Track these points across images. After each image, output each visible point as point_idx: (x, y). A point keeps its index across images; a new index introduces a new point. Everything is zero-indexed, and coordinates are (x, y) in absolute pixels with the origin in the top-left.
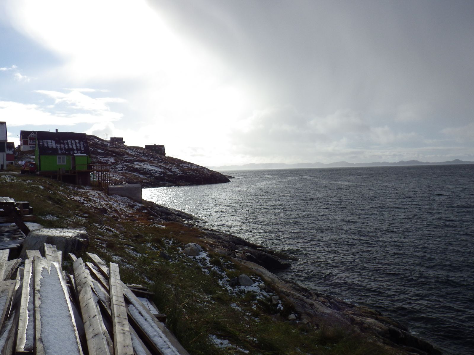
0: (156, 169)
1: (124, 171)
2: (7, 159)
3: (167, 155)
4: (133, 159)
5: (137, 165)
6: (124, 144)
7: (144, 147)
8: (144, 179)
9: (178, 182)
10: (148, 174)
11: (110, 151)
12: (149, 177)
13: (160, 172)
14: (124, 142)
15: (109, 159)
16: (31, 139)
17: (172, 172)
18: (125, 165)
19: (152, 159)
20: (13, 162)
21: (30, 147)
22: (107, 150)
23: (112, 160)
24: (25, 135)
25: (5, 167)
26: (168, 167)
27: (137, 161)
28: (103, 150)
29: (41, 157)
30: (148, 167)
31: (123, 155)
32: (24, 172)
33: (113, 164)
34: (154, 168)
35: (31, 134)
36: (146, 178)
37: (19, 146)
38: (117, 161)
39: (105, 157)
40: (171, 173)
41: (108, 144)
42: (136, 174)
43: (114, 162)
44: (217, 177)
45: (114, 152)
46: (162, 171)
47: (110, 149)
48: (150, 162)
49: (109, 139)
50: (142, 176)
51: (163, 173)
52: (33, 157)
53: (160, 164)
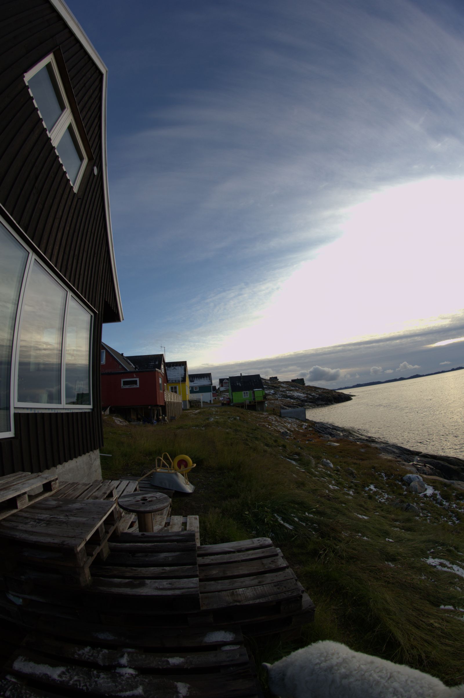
0: (302, 395)
1: (281, 398)
2: (213, 397)
3: (306, 385)
4: (285, 389)
5: (289, 393)
6: (278, 380)
7: (291, 381)
8: (294, 402)
9: (316, 402)
10: (296, 399)
11: (271, 386)
12: (297, 401)
13: (304, 397)
14: (278, 379)
15: (271, 391)
16: (225, 383)
17: (311, 395)
18: (281, 394)
19: (297, 389)
20: (216, 397)
21: (225, 388)
22: (269, 386)
23: (272, 391)
24: (221, 381)
25: (212, 402)
26: (309, 392)
27: (288, 391)
28: (266, 385)
29: (233, 393)
30: (296, 394)
31: (279, 387)
32: (223, 404)
33: (273, 394)
34: (299, 394)
35: (225, 381)
36: (295, 401)
37: (219, 388)
38: (276, 392)
39: (268, 390)
40: (311, 397)
41: (269, 381)
42: (289, 399)
43: (274, 393)
44: (342, 396)
45: (273, 386)
46: (305, 395)
47: (270, 385)
48: (297, 391)
49: (269, 379)
50: (292, 401)
51: (306, 397)
52: (228, 394)
53: (303, 391)
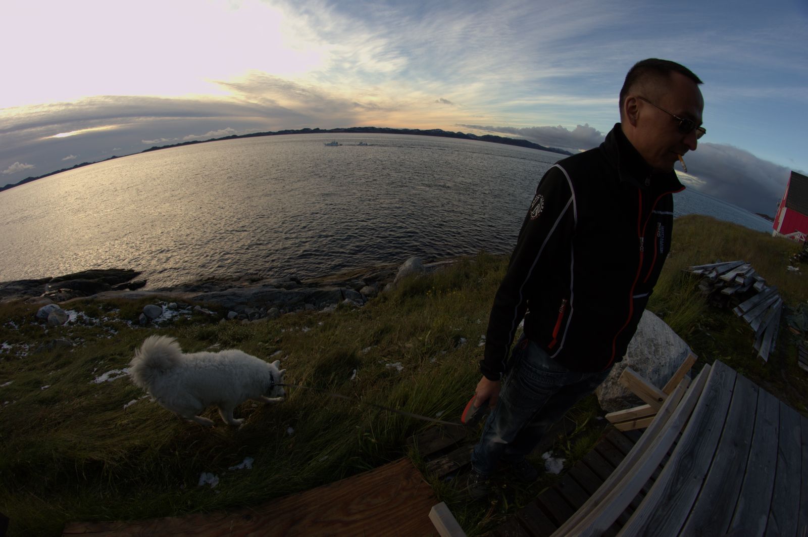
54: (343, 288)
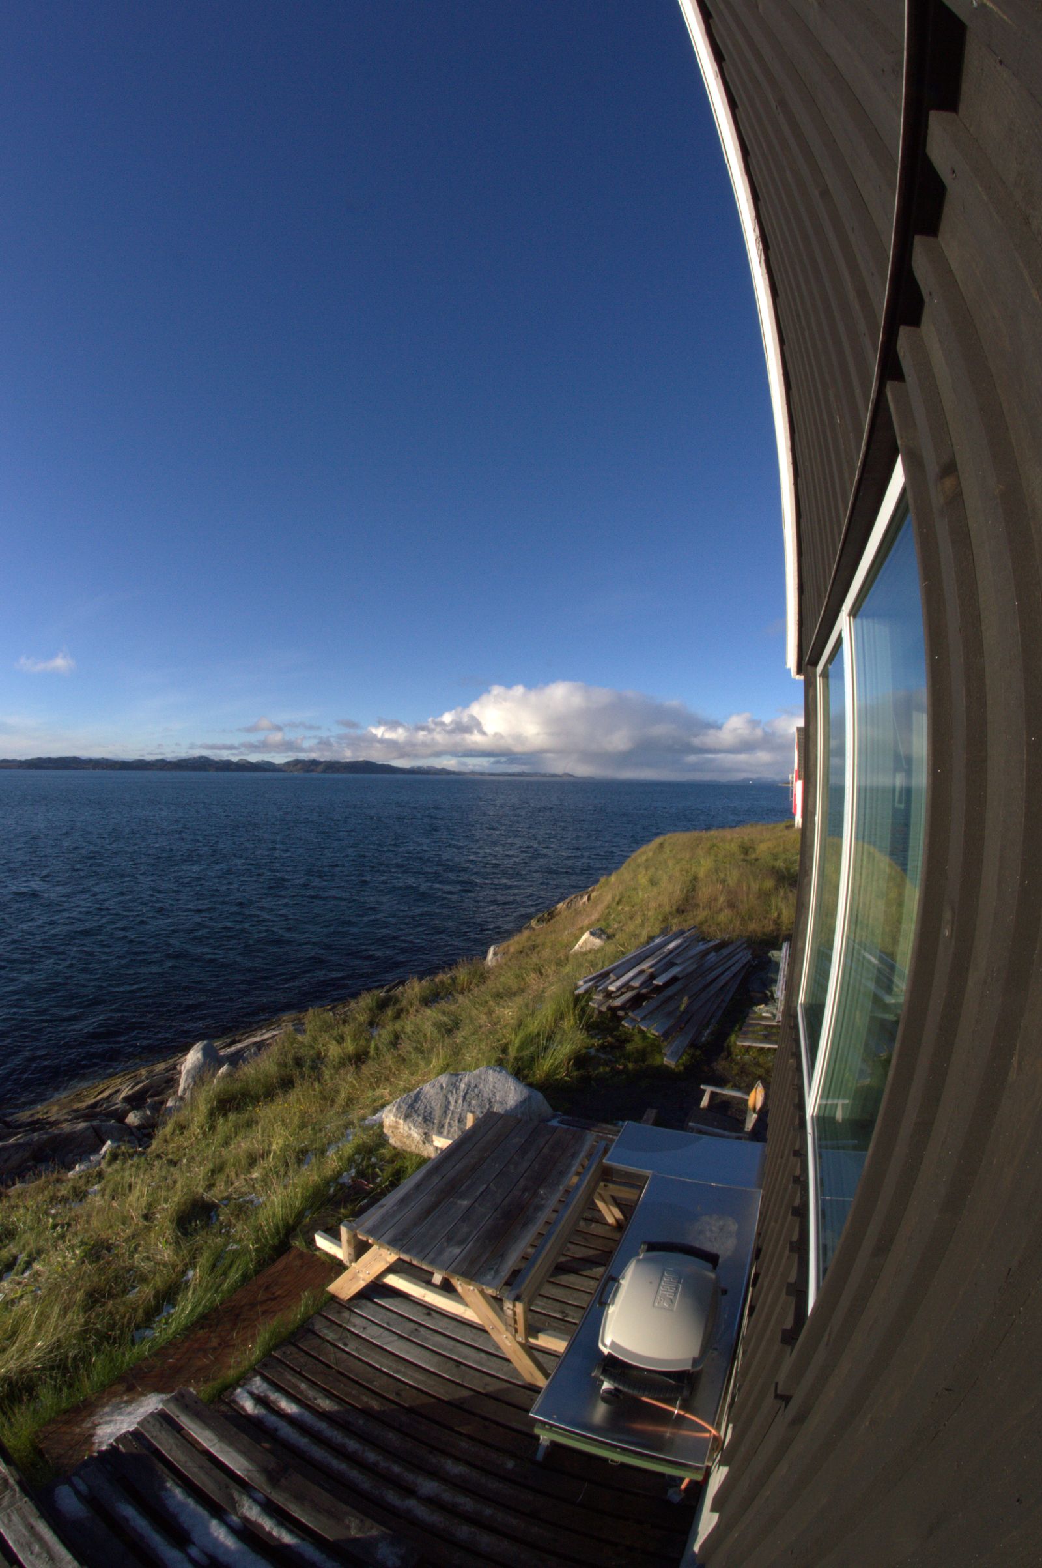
54: (95, 1123)
